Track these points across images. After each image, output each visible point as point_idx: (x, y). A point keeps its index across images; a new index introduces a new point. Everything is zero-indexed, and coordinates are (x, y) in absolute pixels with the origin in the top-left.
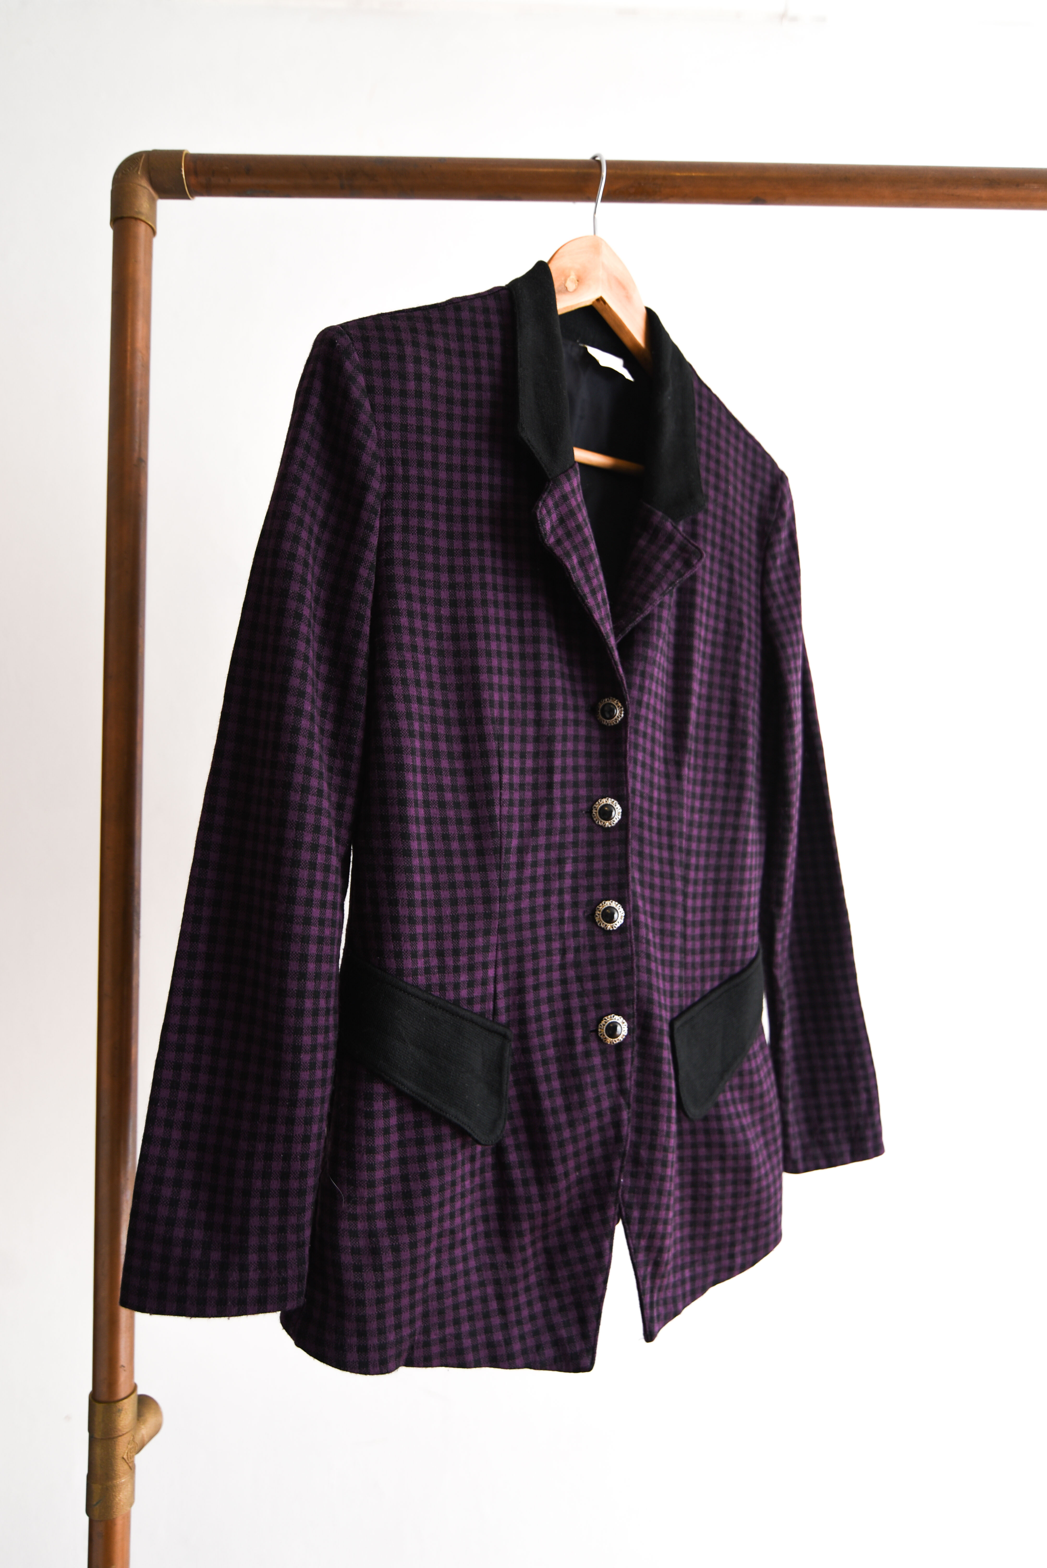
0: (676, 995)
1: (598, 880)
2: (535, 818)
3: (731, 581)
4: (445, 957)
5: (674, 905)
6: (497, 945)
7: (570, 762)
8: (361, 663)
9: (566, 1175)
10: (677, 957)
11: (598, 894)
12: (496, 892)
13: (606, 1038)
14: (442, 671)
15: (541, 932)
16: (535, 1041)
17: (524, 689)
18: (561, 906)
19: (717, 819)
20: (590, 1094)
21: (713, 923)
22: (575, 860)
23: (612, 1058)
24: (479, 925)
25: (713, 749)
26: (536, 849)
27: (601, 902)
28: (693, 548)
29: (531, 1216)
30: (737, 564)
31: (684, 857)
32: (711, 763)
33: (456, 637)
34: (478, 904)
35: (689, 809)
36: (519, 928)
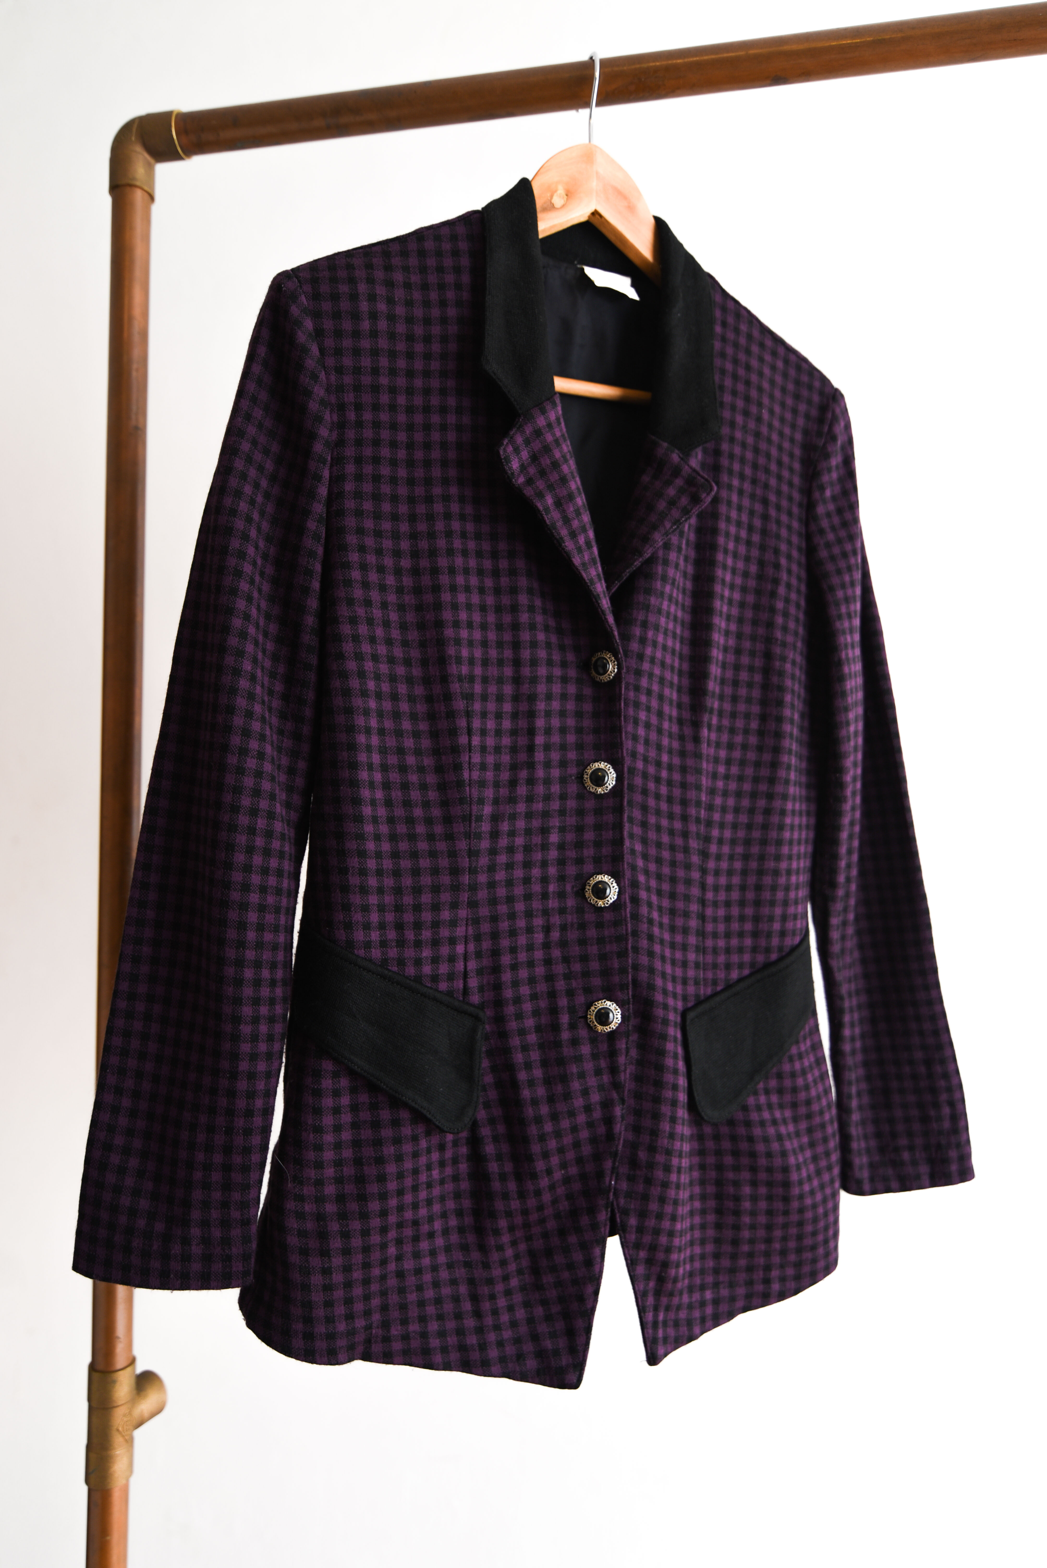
0: (691, 982)
1: (589, 852)
2: (513, 783)
3: (765, 517)
4: (405, 930)
5: (688, 882)
6: (467, 920)
7: (556, 722)
8: (310, 620)
9: (549, 1172)
10: (692, 940)
11: (589, 867)
12: (465, 862)
13: (595, 1025)
14: (403, 627)
15: (520, 907)
16: (513, 1025)
17: (500, 645)
18: (545, 880)
19: (747, 787)
20: (576, 1085)
21: (742, 903)
22: (562, 830)
23: (604, 1047)
24: (446, 897)
25: (742, 707)
26: (513, 817)
27: (592, 876)
28: (702, 480)
29: (509, 1214)
30: (773, 498)
31: (702, 828)
32: (740, 724)
33: (417, 590)
34: (444, 875)
35: (710, 775)
36: (493, 902)
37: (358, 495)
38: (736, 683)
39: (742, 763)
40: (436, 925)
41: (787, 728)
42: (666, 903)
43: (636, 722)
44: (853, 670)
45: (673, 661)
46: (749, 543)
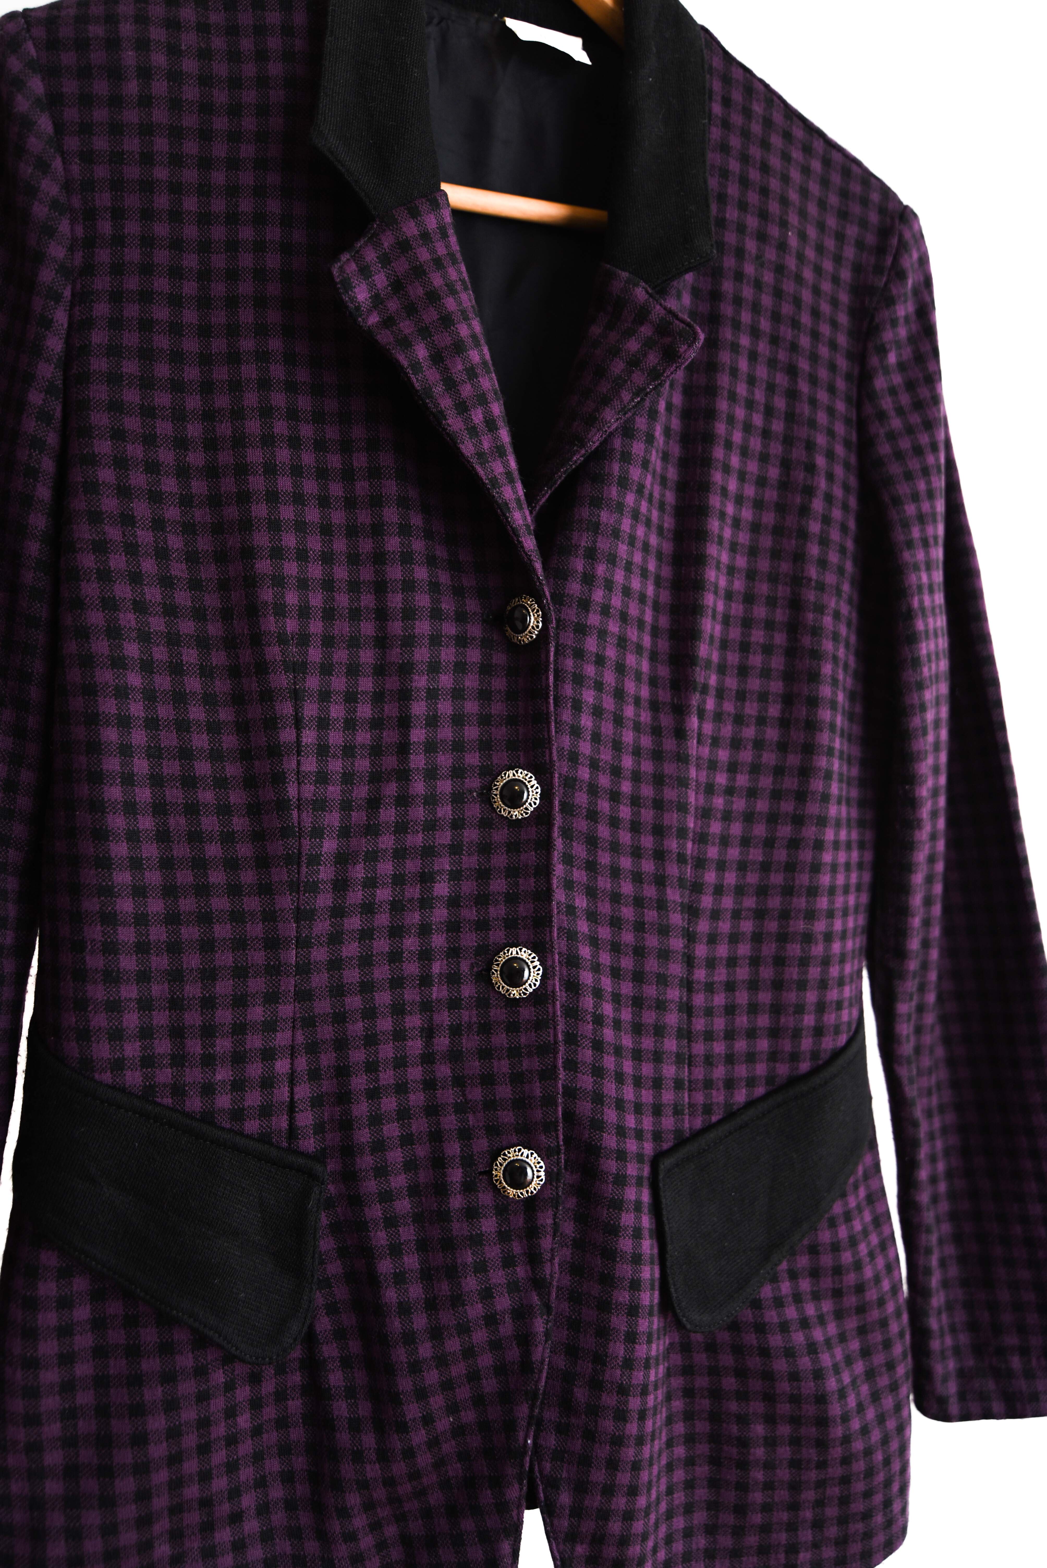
0: (669, 1111)
1: (497, 911)
2: (374, 803)
3: (792, 395)
4: (185, 1038)
5: (664, 955)
6: (293, 1020)
7: (445, 707)
8: (34, 548)
9: (427, 1420)
10: (670, 1045)
11: (497, 935)
12: (290, 929)
13: (504, 1187)
14: (192, 558)
15: (384, 998)
16: (371, 1186)
17: (354, 587)
18: (425, 956)
19: (762, 806)
20: (471, 1283)
21: (753, 985)
22: (455, 876)
23: (519, 1221)
24: (257, 985)
25: (754, 684)
26: (373, 857)
27: (502, 949)
28: (682, 325)
29: (364, 1485)
30: (804, 365)
31: (689, 870)
32: (751, 709)
33: (215, 501)
34: (255, 950)
35: (702, 788)
36: (338, 991)
37: (114, 351)
38: (745, 647)
39: (755, 769)
40: (240, 1029)
41: (825, 715)
42: (627, 988)
43: (577, 706)
44: (931, 626)
45: (643, 612)
46: (766, 434)
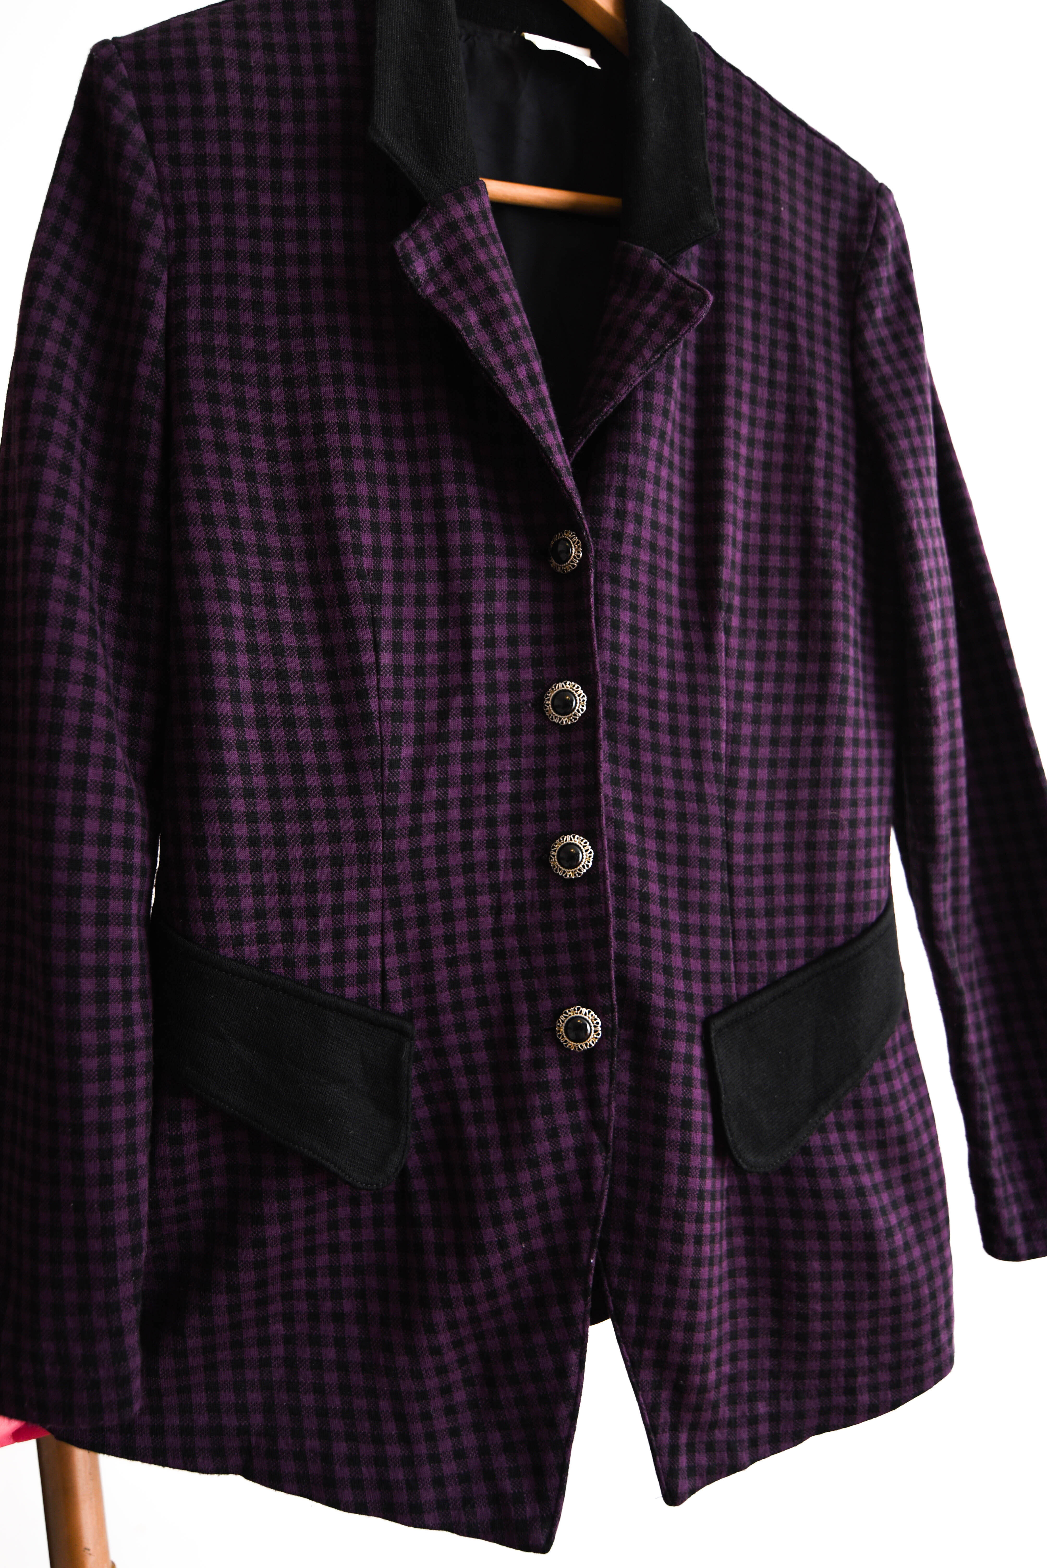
0: (716, 979)
1: (553, 805)
2: (443, 715)
3: (793, 348)
4: (294, 918)
5: (705, 842)
6: (383, 901)
7: (501, 630)
8: (148, 500)
9: (503, 1245)
10: (715, 920)
11: (552, 825)
12: (376, 823)
13: (566, 1041)
14: (279, 506)
15: (458, 881)
16: (453, 1039)
17: (418, 528)
18: (492, 845)
19: (787, 709)
20: (539, 1124)
22: (515, 775)
23: (578, 1071)
24: (351, 872)
25: (774, 603)
26: (444, 761)
27: (558, 837)
28: (693, 290)
30: (801, 322)
31: (724, 768)
32: (772, 625)
33: (297, 456)
34: (348, 842)
35: (732, 695)
36: (419, 876)
38: (764, 571)
39: (779, 678)
40: (338, 910)
41: (839, 627)
42: (672, 871)
43: (616, 625)
44: (931, 547)
45: (670, 543)
46: (772, 384)
